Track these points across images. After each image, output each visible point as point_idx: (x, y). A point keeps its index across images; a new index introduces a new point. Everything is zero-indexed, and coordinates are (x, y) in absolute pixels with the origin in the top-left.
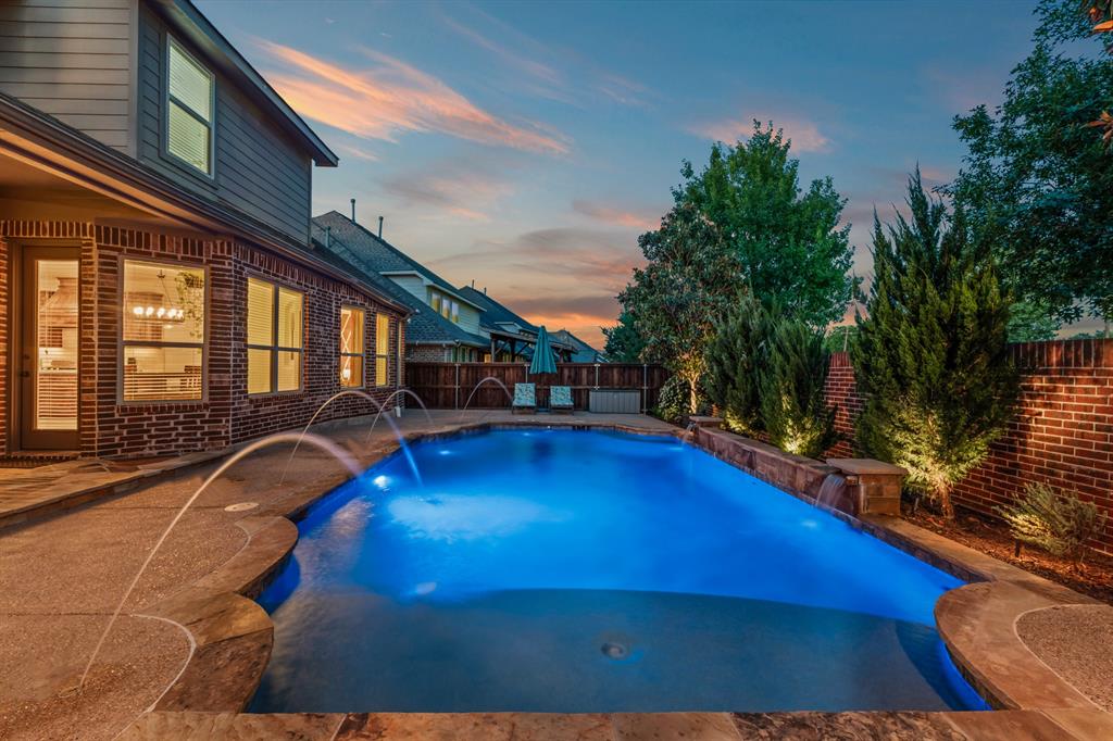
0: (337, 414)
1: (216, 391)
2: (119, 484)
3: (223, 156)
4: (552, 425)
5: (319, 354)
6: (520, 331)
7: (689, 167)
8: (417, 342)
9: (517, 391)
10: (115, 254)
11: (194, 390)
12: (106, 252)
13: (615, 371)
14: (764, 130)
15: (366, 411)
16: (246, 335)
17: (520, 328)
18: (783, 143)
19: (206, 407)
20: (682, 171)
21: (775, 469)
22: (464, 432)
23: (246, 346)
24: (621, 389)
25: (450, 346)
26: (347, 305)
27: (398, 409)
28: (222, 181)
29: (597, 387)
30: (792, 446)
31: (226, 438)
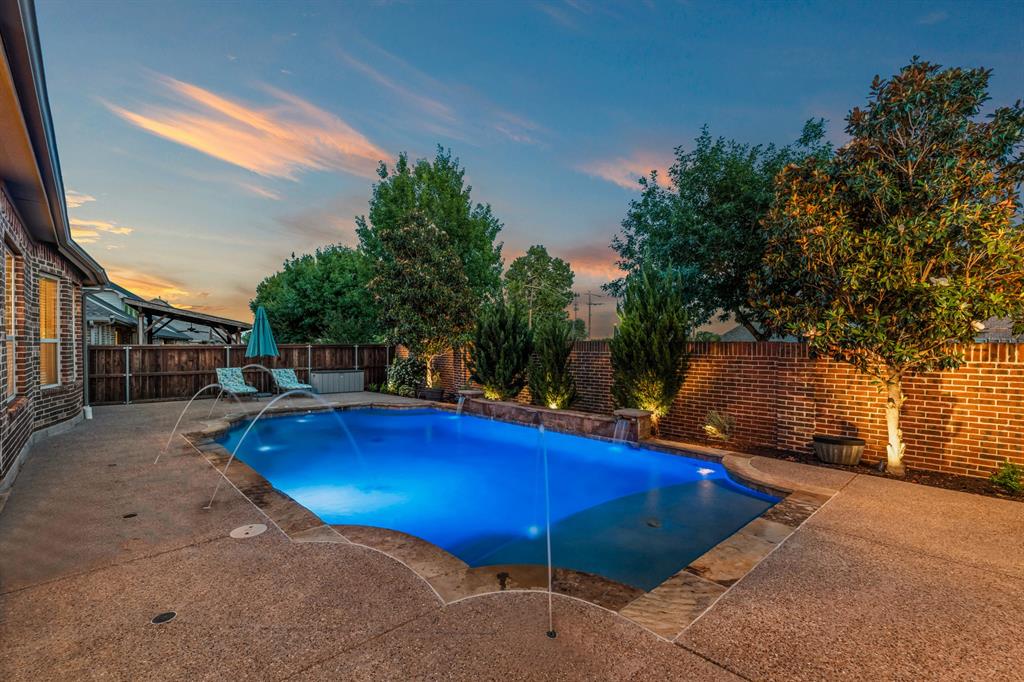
7: (385, 169)
9: (220, 377)
13: (326, 352)
14: (445, 154)
18: (460, 170)
20: (378, 170)
21: (563, 422)
27: (88, 408)
29: (309, 368)
30: (553, 406)
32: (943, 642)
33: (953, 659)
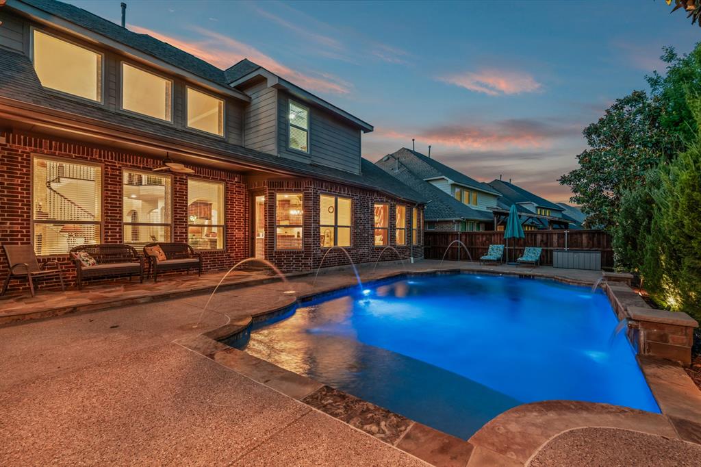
0: (372, 259)
1: (307, 245)
2: (266, 279)
3: (314, 142)
4: (503, 273)
5: (362, 227)
6: (537, 208)
8: (438, 220)
9: (490, 250)
10: (273, 191)
11: (298, 245)
12: (271, 191)
13: (584, 237)
15: (390, 258)
16: (319, 221)
17: (536, 205)
19: (303, 252)
22: (439, 273)
23: (320, 226)
24: (589, 251)
25: (458, 222)
26: (379, 202)
27: (412, 258)
28: (314, 153)
29: (566, 249)
31: (310, 266)
32: (100, 407)
33: (87, 403)
